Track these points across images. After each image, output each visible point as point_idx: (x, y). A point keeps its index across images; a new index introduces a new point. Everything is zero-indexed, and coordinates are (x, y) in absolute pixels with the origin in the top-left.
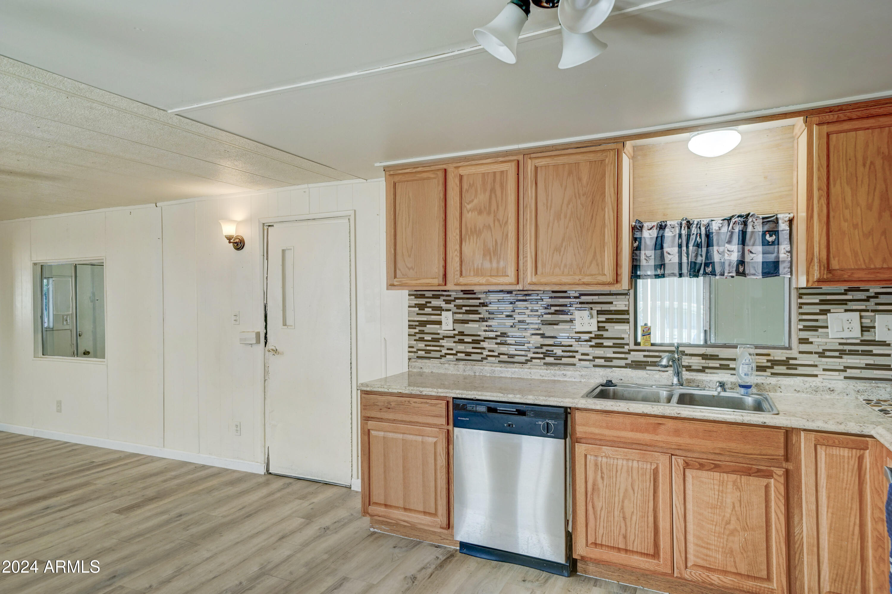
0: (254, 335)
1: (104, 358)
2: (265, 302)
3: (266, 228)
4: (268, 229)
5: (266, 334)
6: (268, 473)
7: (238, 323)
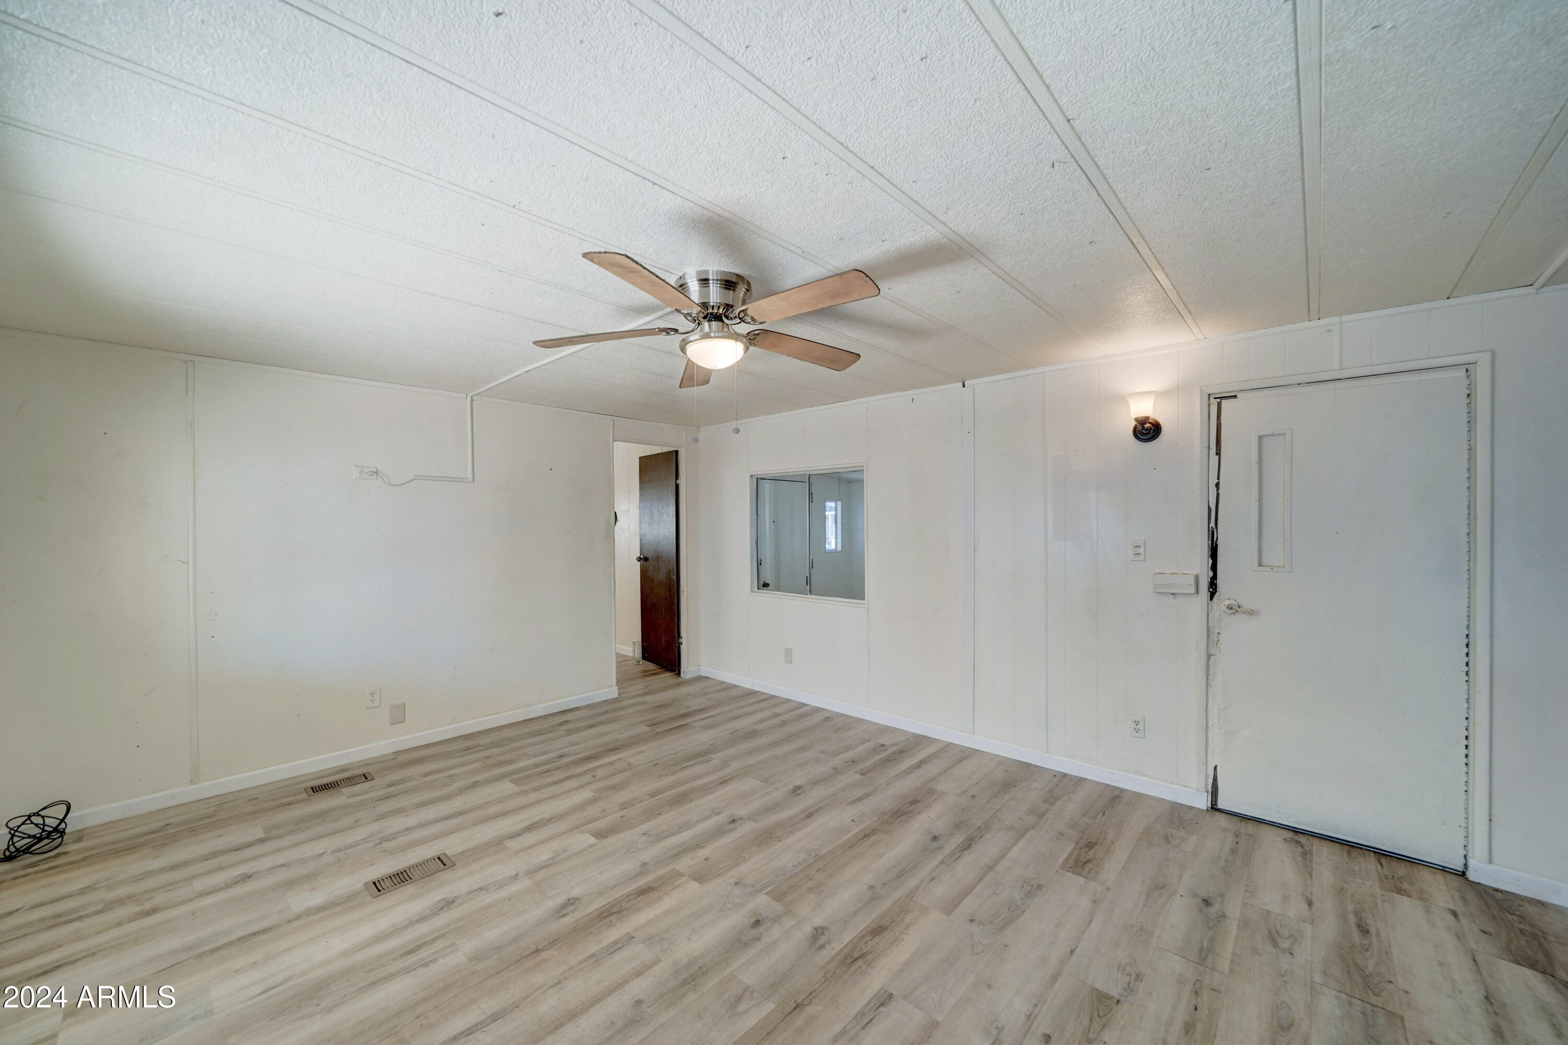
0: (1192, 581)
1: (863, 599)
2: (1212, 524)
3: (1214, 403)
4: (1219, 405)
5: (1214, 579)
6: (1214, 808)
7: (1142, 558)
